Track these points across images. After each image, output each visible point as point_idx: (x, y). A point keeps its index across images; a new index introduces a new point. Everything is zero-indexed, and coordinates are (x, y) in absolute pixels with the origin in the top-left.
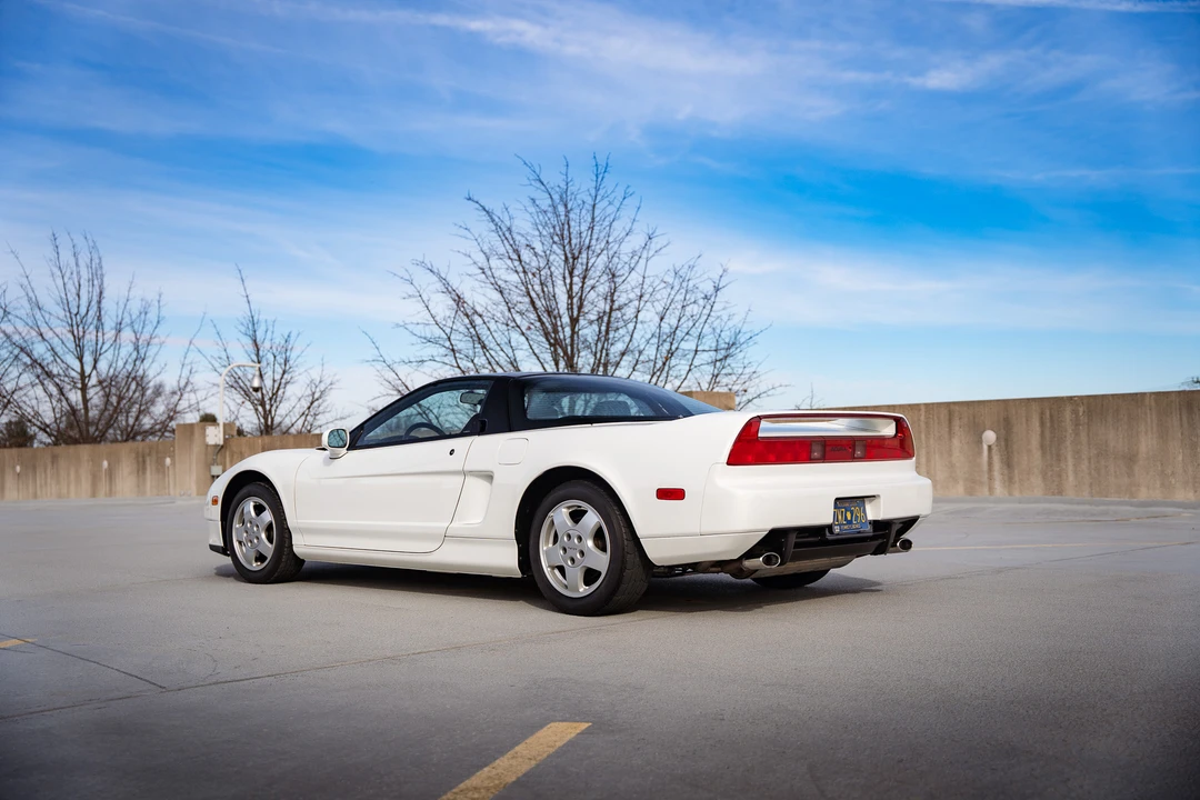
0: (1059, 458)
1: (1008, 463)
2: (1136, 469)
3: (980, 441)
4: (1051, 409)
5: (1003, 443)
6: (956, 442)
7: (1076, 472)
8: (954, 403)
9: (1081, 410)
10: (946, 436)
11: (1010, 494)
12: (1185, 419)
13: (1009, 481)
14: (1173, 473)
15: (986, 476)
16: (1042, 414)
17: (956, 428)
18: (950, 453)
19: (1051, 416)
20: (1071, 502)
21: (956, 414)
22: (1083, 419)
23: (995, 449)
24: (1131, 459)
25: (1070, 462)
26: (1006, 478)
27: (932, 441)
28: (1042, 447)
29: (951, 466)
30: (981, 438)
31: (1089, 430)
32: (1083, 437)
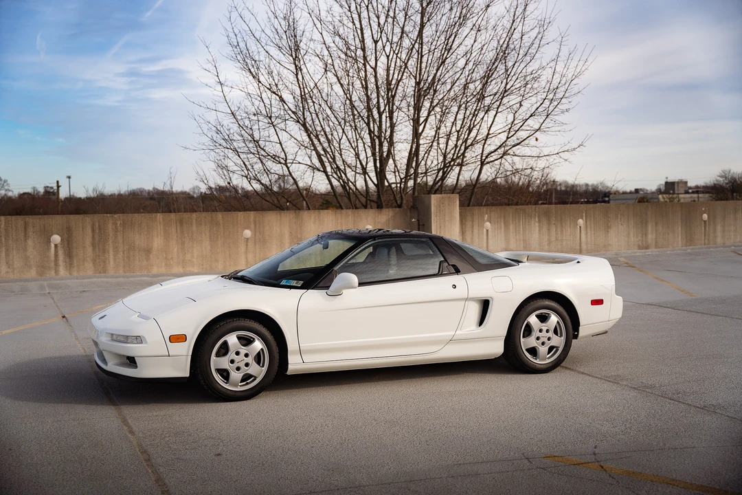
0: (104, 251)
1: (69, 255)
2: (151, 256)
3: (49, 242)
4: (99, 222)
5: (66, 243)
6: (30, 242)
7: (115, 260)
9: (119, 223)
10: (23, 238)
11: (70, 274)
12: (178, 228)
13: (70, 266)
14: (172, 258)
15: (53, 264)
16: (93, 225)
17: (30, 233)
18: (25, 249)
19: (99, 226)
20: (112, 277)
21: (30, 225)
22: (120, 228)
23: (59, 246)
24: (148, 251)
25: (111, 253)
26: (68, 265)
27: (10, 242)
28: (93, 245)
29: (27, 258)
30: (50, 239)
31: (123, 235)
32: (120, 239)
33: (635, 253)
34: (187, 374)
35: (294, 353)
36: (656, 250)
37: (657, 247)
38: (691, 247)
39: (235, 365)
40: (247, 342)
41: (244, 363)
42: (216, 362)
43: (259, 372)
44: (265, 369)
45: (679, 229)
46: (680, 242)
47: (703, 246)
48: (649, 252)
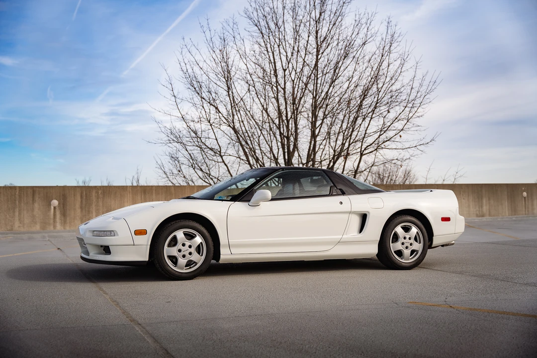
0: (89, 212)
1: (64, 214)
3: (50, 205)
4: (86, 191)
5: (62, 206)
6: (36, 205)
8: (36, 187)
9: (100, 192)
10: (31, 202)
11: (64, 228)
12: (143, 196)
13: (64, 223)
15: (52, 221)
16: (82, 194)
17: (37, 198)
18: (33, 210)
19: (86, 194)
22: (101, 196)
23: (57, 208)
26: (63, 222)
27: (22, 204)
28: (81, 208)
29: (33, 217)
30: (50, 203)
31: (103, 201)
32: (101, 204)
33: (474, 219)
34: (146, 259)
35: (225, 246)
36: (489, 218)
37: (490, 215)
38: (515, 216)
39: (182, 253)
40: (190, 237)
41: (188, 252)
42: (168, 251)
43: (199, 259)
44: (203, 257)
45: (506, 204)
46: (507, 212)
47: (524, 216)
48: (484, 219)
